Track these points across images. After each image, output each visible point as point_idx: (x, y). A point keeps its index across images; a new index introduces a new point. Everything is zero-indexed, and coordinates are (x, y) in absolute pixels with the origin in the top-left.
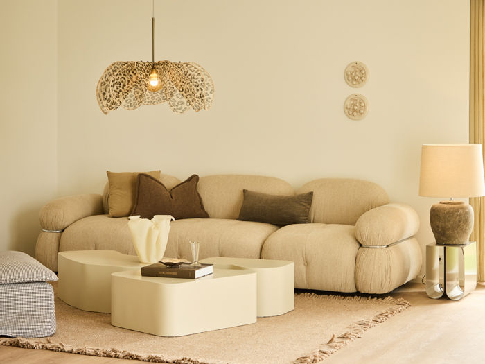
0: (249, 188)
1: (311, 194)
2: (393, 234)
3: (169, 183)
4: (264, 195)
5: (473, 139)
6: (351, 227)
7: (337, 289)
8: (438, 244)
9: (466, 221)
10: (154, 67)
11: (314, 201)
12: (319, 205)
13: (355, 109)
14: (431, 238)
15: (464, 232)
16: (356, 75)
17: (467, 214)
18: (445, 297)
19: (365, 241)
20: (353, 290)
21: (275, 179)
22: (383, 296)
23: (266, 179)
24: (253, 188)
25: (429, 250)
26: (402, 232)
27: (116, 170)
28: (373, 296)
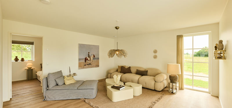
0: (138, 69)
1: (147, 71)
2: (162, 80)
3: (126, 67)
4: (140, 70)
5: (177, 63)
6: (154, 77)
7: (151, 89)
8: (171, 82)
9: (177, 79)
10: (117, 50)
11: (148, 72)
12: (149, 73)
13: (155, 57)
14: (169, 81)
15: (176, 81)
16: (155, 52)
17: (177, 77)
18: (172, 93)
19: (156, 81)
20: (154, 89)
21: (142, 68)
22: (160, 91)
23: (140, 68)
24: (139, 69)
25: (169, 83)
26: (164, 79)
27: (119, 65)
28: (158, 91)
